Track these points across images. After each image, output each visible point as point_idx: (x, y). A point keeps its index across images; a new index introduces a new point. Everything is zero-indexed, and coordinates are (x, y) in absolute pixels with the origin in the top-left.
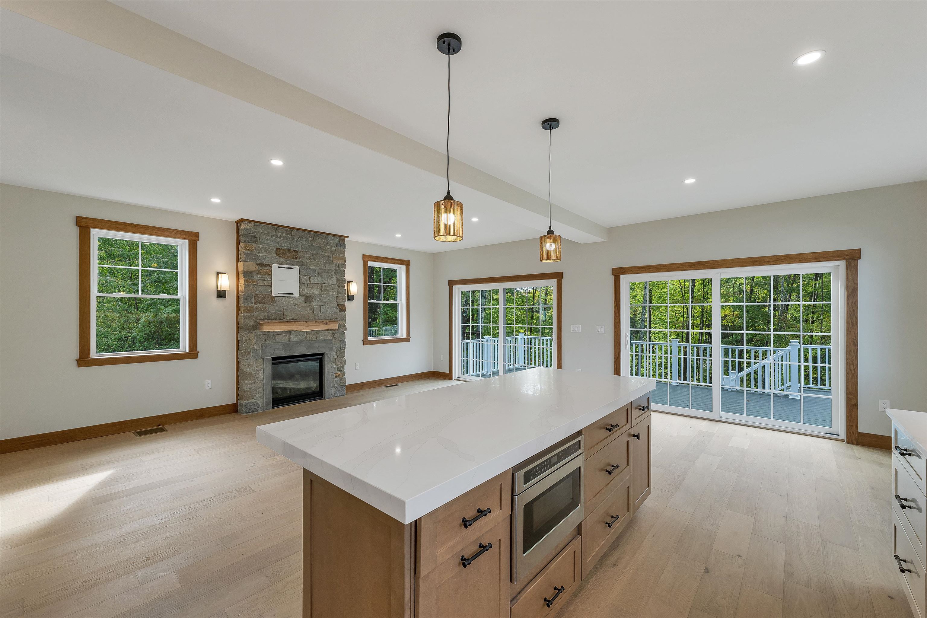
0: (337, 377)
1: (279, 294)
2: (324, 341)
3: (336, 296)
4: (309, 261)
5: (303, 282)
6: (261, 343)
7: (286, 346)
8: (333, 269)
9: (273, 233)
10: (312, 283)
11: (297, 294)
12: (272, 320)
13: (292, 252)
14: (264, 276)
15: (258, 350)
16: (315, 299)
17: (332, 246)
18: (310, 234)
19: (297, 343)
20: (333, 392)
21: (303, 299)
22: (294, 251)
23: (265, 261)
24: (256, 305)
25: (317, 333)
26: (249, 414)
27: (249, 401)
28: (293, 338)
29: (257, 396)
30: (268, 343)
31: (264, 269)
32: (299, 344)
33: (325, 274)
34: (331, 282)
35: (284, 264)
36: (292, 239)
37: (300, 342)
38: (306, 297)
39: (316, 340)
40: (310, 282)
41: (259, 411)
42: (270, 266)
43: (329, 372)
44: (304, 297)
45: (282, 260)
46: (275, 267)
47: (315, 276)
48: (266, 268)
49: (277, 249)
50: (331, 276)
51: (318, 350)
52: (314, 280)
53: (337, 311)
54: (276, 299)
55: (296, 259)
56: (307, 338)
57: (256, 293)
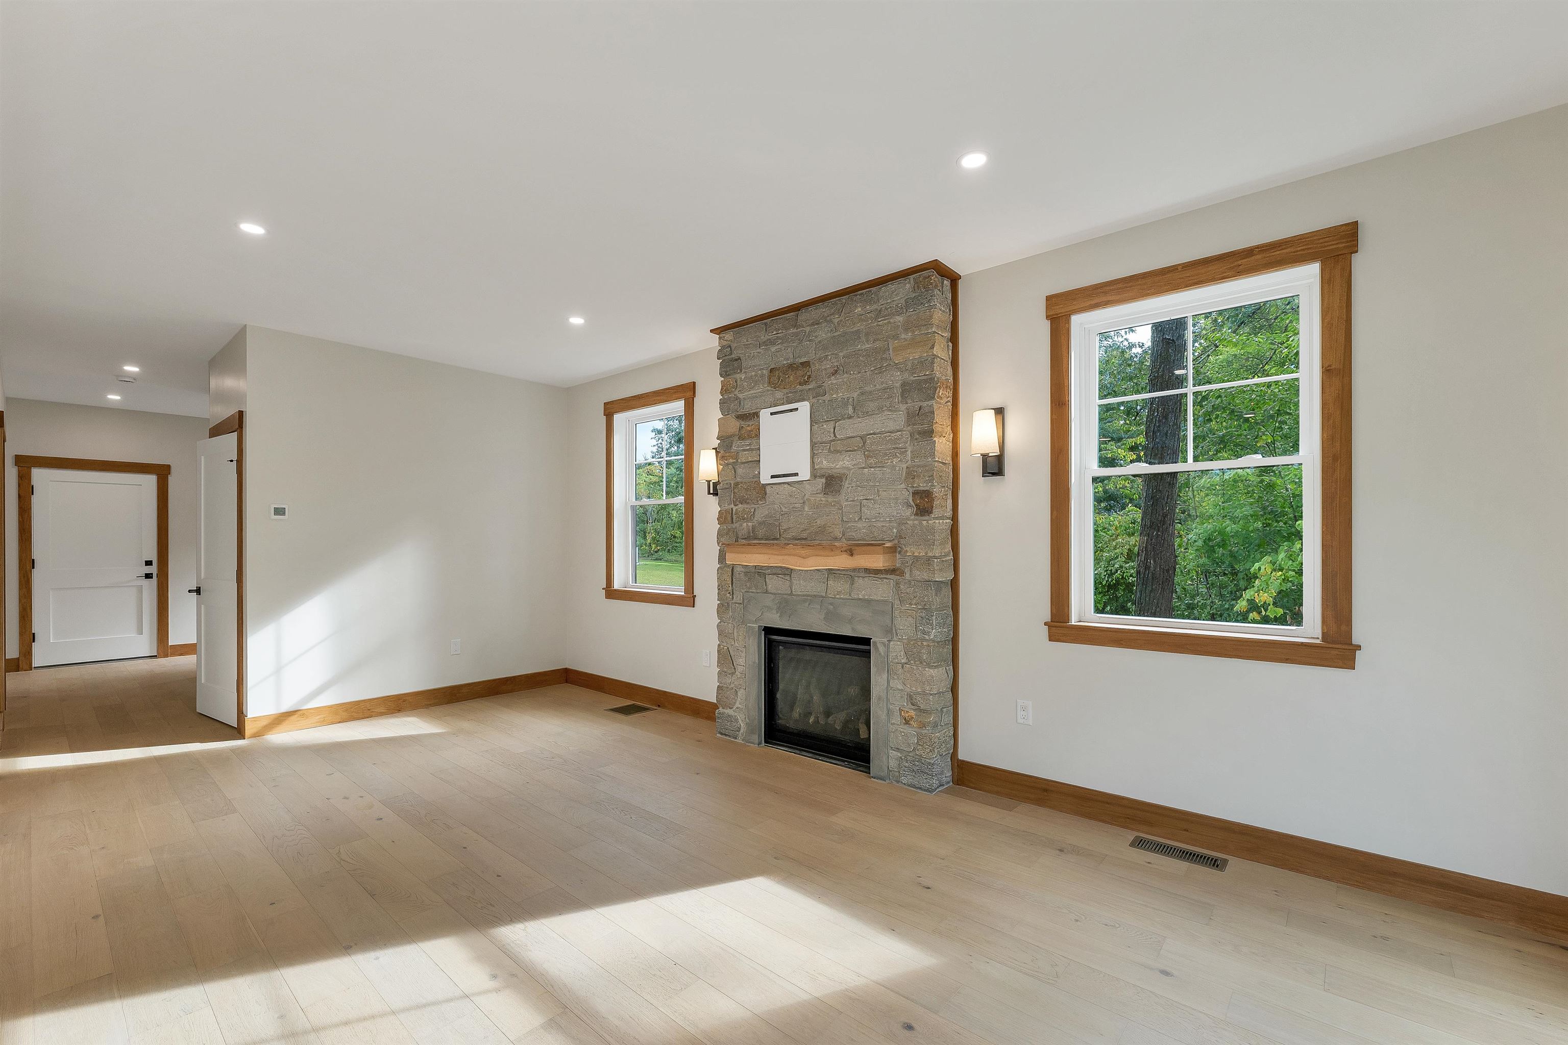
0: (907, 722)
1: (773, 477)
2: (868, 602)
3: (905, 466)
4: (833, 380)
5: (819, 439)
6: (743, 591)
7: (785, 604)
8: (898, 385)
9: (764, 337)
10: (841, 440)
11: (805, 474)
12: (759, 539)
13: (797, 369)
14: (747, 442)
15: (737, 605)
16: (849, 484)
17: (892, 315)
18: (836, 304)
19: (805, 601)
20: (893, 764)
21: (820, 487)
22: (802, 364)
23: (748, 407)
24: (737, 507)
25: (851, 575)
26: (724, 737)
27: (725, 710)
28: (800, 587)
29: (737, 705)
30: (752, 592)
31: (748, 425)
32: (808, 603)
33: (872, 406)
34: (891, 426)
35: (783, 404)
36: (796, 334)
37: (811, 599)
38: (826, 479)
39: (847, 597)
40: (835, 436)
41: (739, 741)
42: (756, 415)
43: (879, 698)
44: (824, 480)
45: (779, 394)
46: (764, 414)
47: (850, 417)
48: (751, 423)
49: (772, 370)
50: (891, 409)
51: (853, 629)
52: (849, 428)
53: (908, 512)
54: (768, 489)
55: (806, 383)
56: (829, 591)
57: (738, 480)
